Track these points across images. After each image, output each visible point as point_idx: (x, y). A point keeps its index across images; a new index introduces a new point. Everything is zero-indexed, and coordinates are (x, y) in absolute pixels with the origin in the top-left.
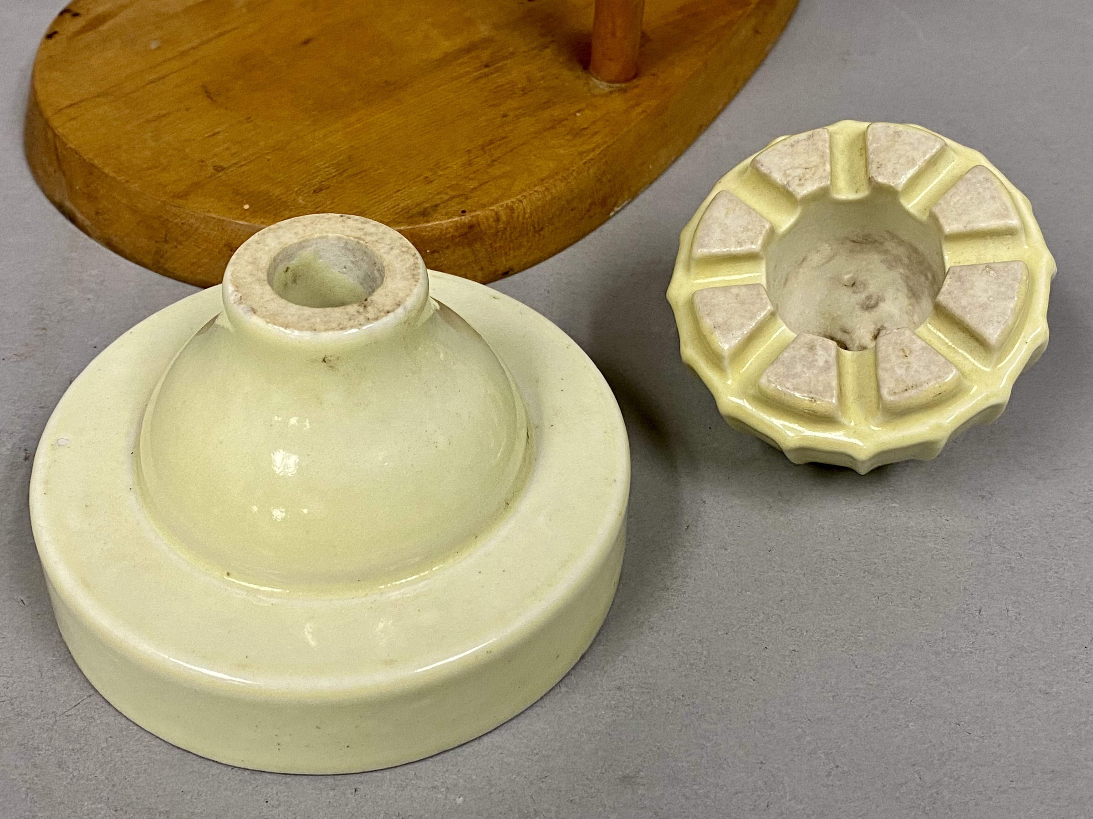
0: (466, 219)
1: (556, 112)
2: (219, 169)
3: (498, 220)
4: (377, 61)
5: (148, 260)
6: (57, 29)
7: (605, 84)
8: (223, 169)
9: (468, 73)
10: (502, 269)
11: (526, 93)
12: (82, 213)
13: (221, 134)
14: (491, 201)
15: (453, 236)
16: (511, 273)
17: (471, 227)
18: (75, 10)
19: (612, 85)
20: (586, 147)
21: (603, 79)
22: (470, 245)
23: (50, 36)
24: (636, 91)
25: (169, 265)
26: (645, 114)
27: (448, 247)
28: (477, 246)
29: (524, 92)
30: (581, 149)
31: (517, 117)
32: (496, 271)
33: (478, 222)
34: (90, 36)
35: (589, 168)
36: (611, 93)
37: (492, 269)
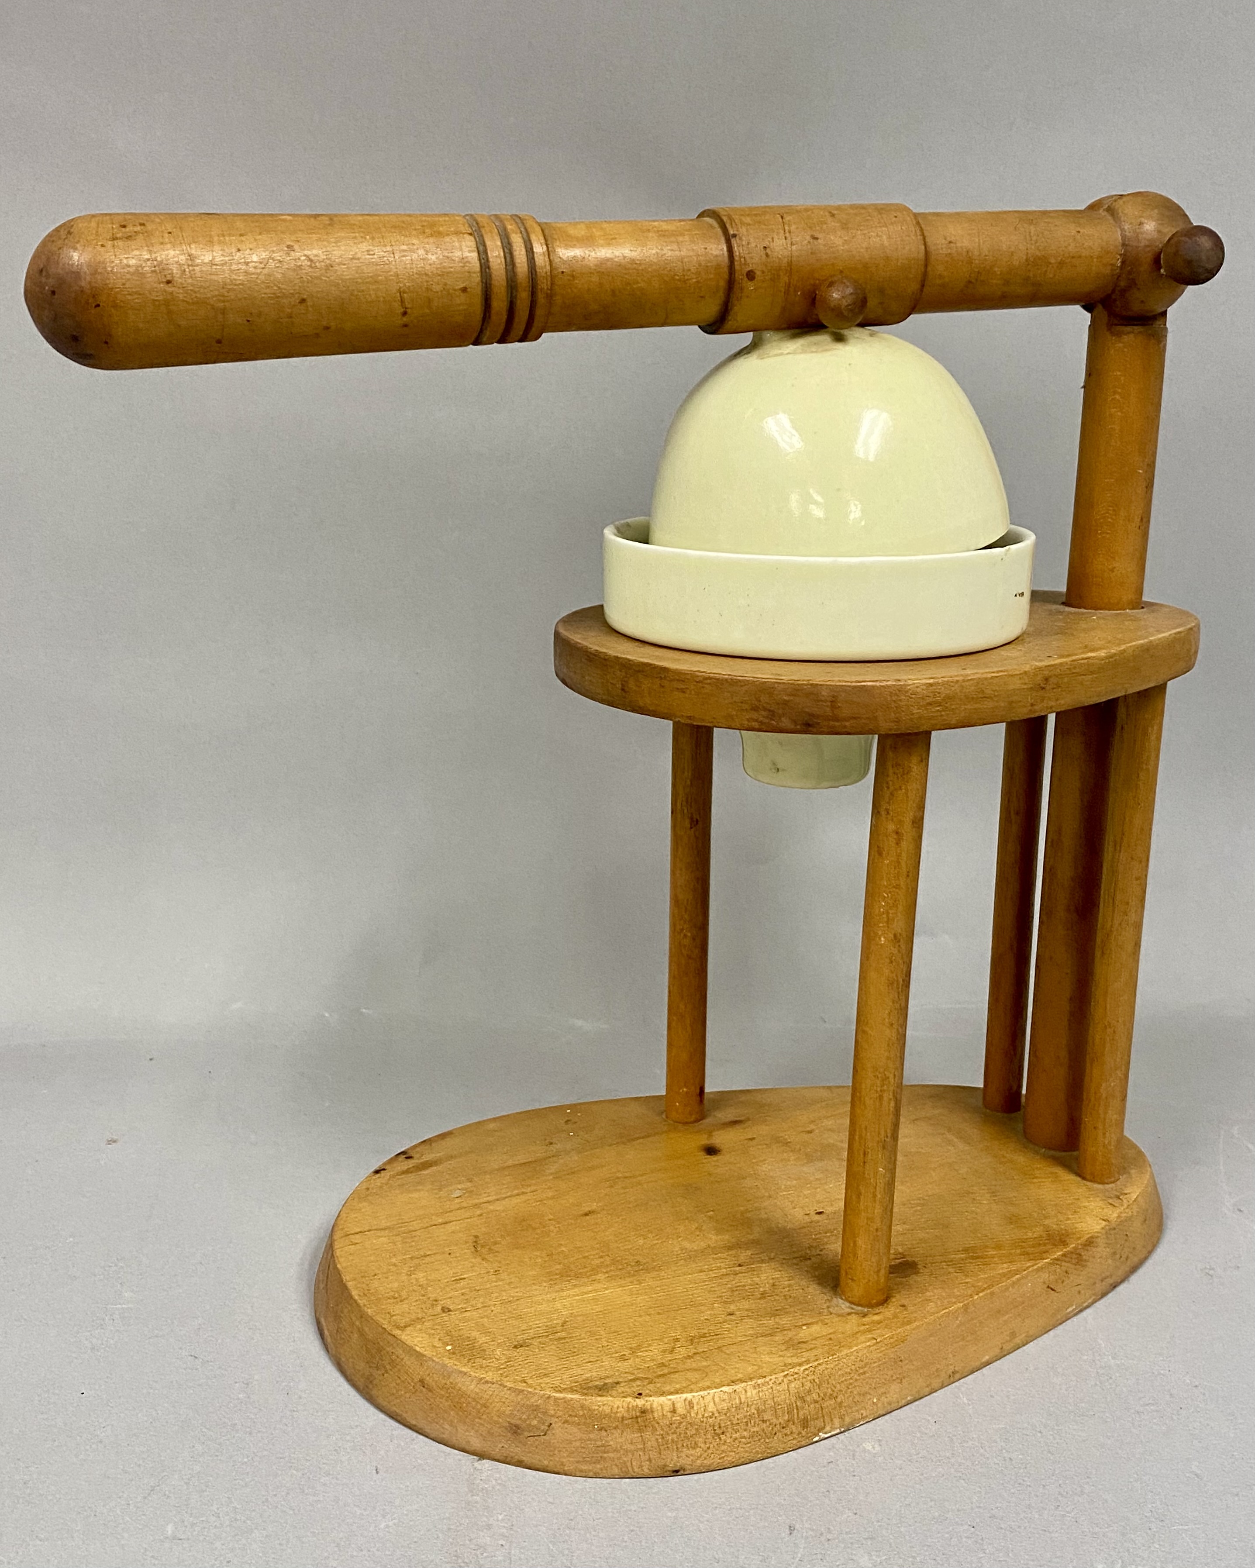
0: (640, 1402)
1: (785, 1321)
2: (446, 1310)
3: (674, 1411)
4: (641, 1242)
5: (361, 1383)
6: (386, 1168)
7: (848, 1304)
8: (450, 1310)
9: (719, 1268)
10: (671, 1466)
11: (765, 1298)
12: (328, 1330)
13: (466, 1280)
14: (672, 1390)
15: (623, 1418)
16: (682, 1472)
17: (644, 1412)
18: (411, 1154)
19: (853, 1306)
20: (795, 1360)
21: (847, 1300)
22: (640, 1430)
23: (377, 1172)
24: (876, 1318)
25: (374, 1392)
26: (874, 1341)
27: (616, 1428)
28: (647, 1434)
29: (763, 1295)
30: (789, 1361)
31: (742, 1318)
32: (665, 1466)
33: (651, 1408)
34: (411, 1177)
35: (790, 1382)
36: (849, 1314)
37: (661, 1463)
